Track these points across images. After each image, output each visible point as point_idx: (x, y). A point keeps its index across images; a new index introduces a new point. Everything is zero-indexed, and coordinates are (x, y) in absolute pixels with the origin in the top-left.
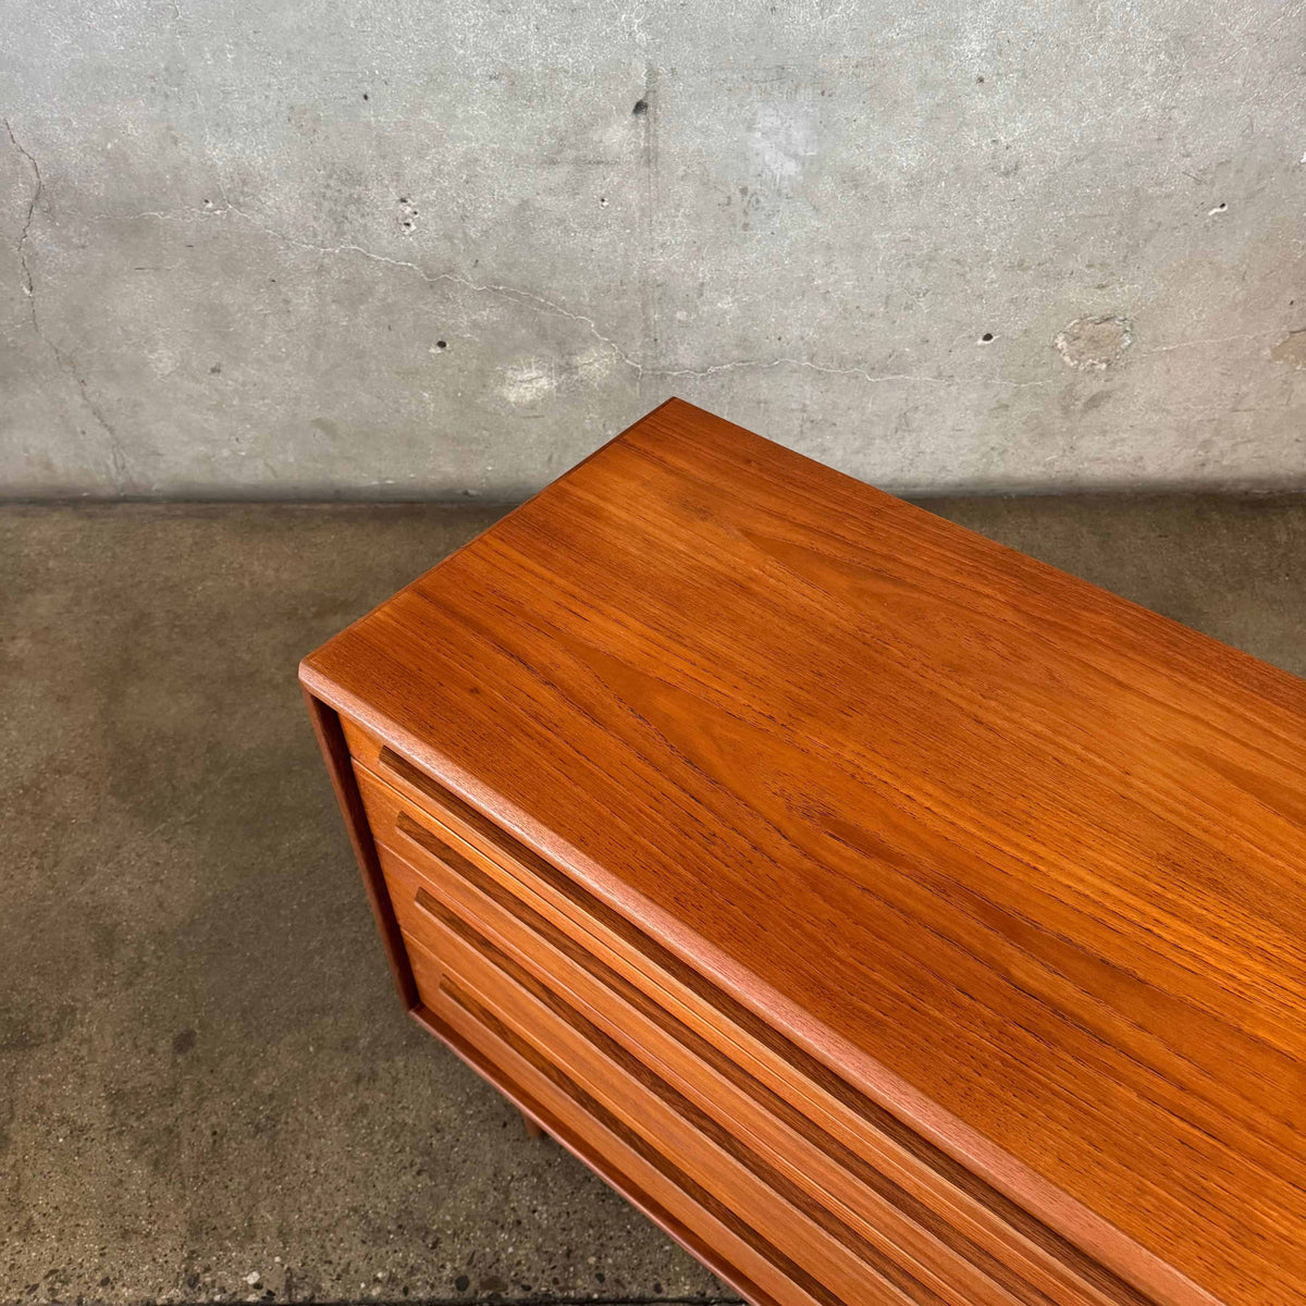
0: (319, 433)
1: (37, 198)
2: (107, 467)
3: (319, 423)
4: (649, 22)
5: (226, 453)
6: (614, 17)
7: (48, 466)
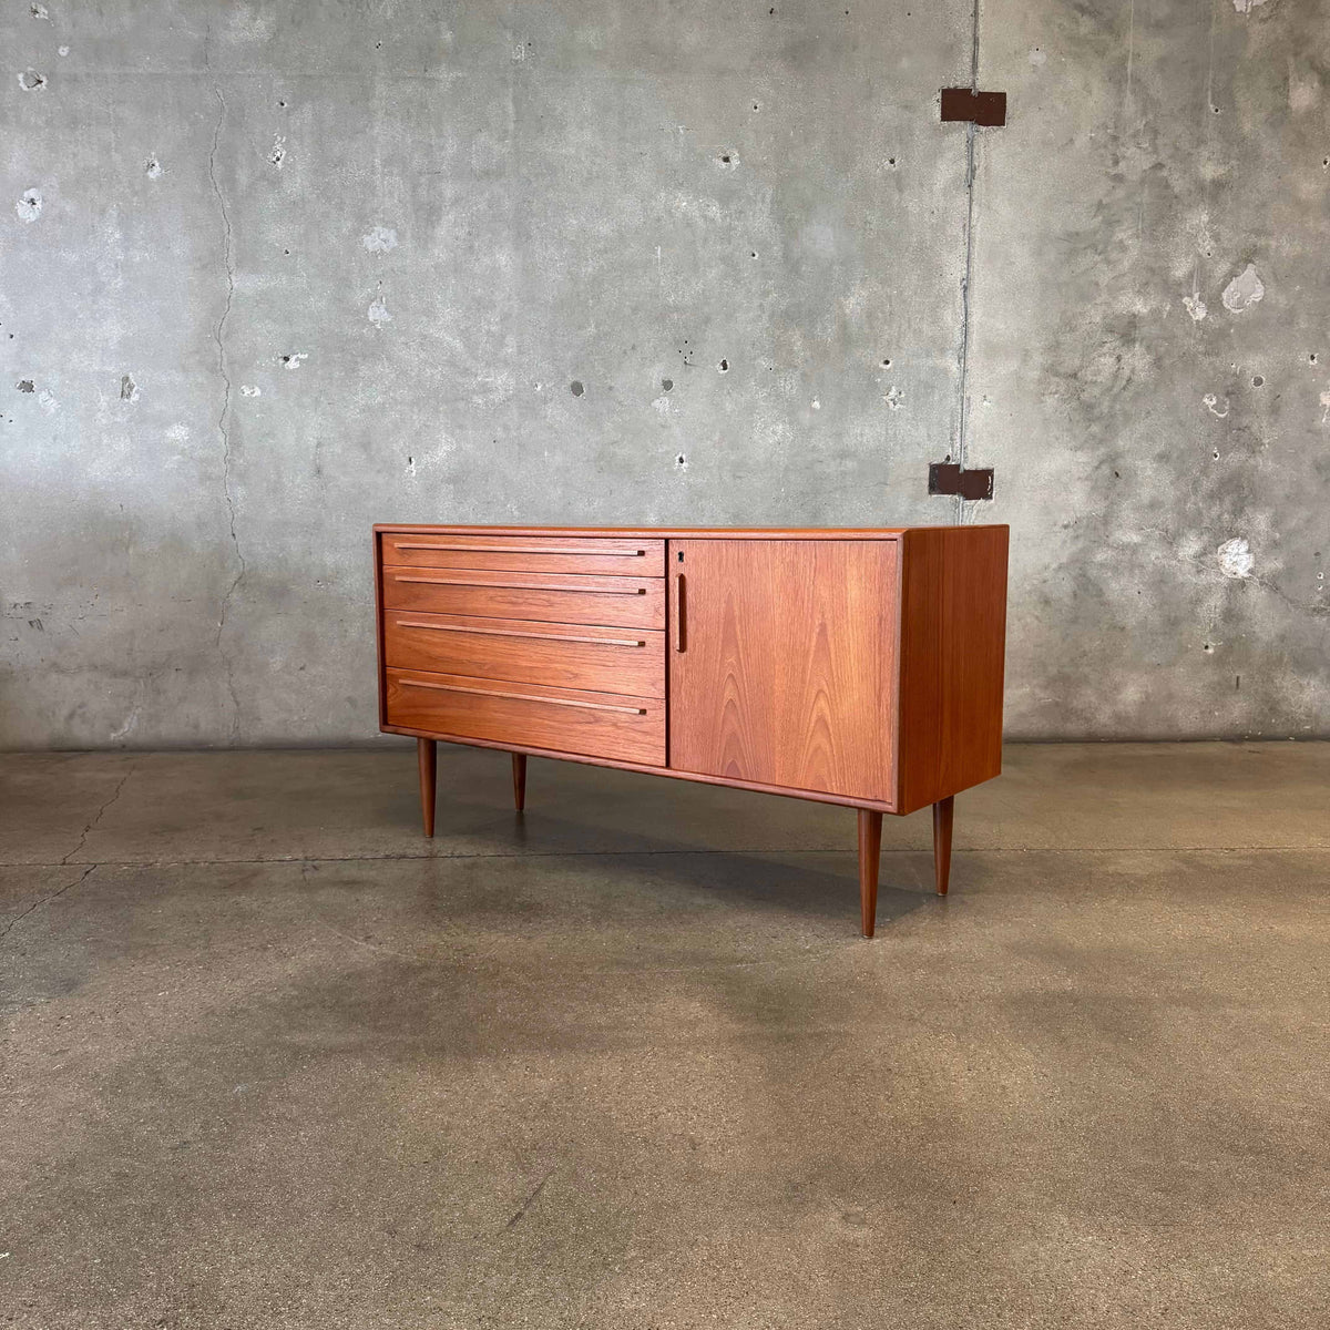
0: (348, 706)
1: (240, 578)
2: (229, 727)
3: (349, 699)
4: (519, 508)
5: (296, 718)
6: (505, 505)
7: (196, 727)
